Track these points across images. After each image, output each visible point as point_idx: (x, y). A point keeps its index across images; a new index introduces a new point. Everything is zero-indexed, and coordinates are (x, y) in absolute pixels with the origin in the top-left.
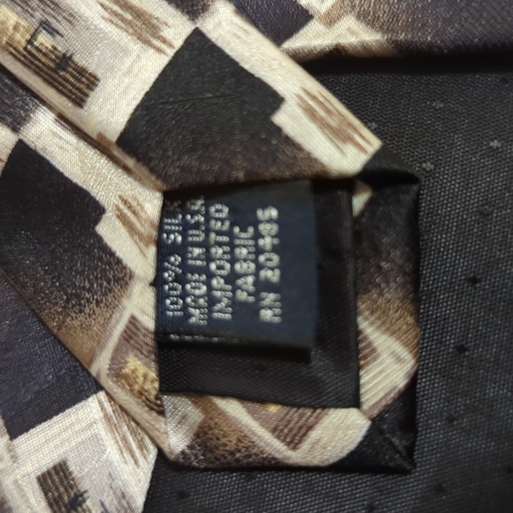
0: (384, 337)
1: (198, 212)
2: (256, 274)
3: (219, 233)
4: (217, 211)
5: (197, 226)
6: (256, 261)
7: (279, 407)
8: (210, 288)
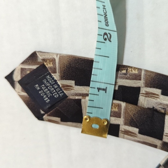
0: (23, 94)
1: (60, 93)
2: (43, 91)
3: (54, 93)
4: (57, 96)
5: (59, 91)
6: (45, 92)
7: (28, 73)
8: (49, 83)
